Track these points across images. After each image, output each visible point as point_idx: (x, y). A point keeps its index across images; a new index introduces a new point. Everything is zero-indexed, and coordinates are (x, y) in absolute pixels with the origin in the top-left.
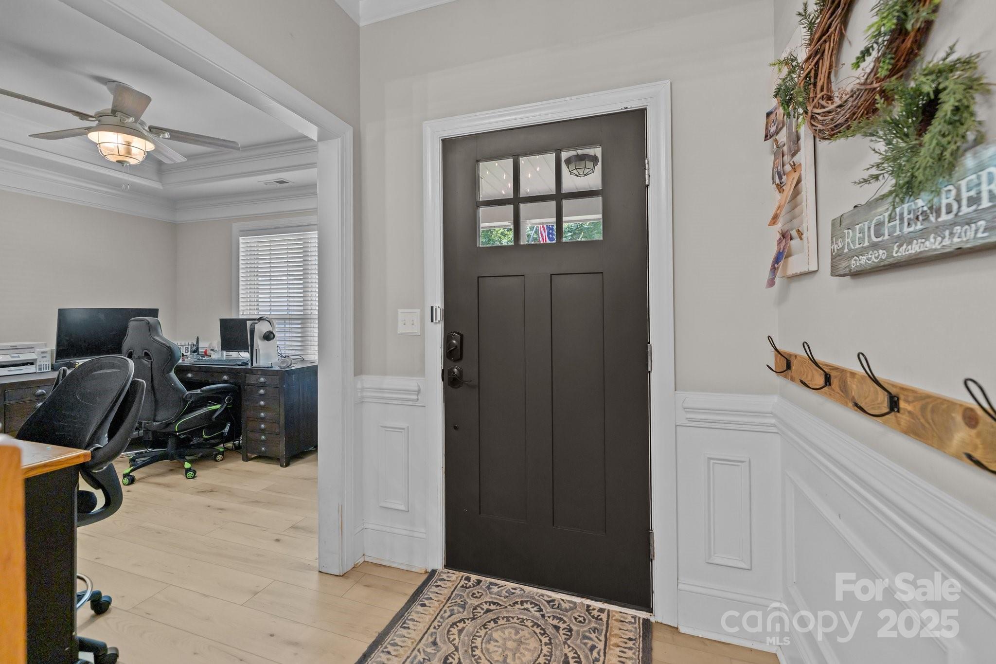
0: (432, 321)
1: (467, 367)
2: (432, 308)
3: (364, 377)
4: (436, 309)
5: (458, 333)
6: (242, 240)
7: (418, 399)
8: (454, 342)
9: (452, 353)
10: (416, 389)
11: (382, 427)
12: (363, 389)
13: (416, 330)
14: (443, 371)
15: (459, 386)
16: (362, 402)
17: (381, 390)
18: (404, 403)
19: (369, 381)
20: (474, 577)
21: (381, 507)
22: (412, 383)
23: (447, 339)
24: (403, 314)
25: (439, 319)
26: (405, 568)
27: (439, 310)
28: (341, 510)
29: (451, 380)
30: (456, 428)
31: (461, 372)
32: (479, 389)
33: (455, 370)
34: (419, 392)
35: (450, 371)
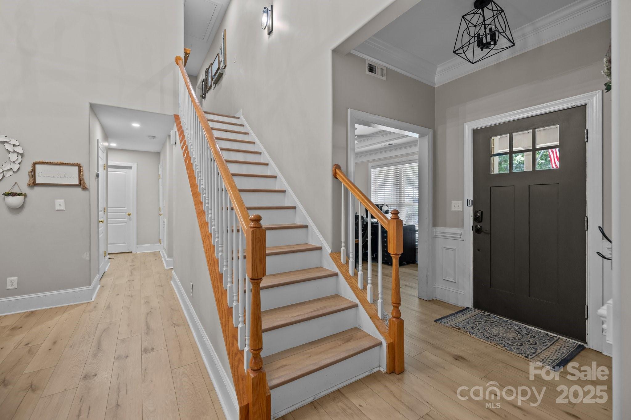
0: (468, 205)
1: (485, 225)
2: (468, 200)
3: (436, 228)
4: (469, 201)
5: (480, 211)
6: (372, 170)
7: (461, 237)
8: (478, 214)
9: (477, 219)
10: (460, 233)
11: (445, 248)
12: (436, 232)
13: (460, 209)
14: (473, 226)
15: (480, 233)
16: (435, 237)
17: (444, 233)
18: (453, 238)
19: (439, 229)
20: (487, 313)
21: (443, 279)
22: (458, 231)
23: (475, 213)
24: (454, 203)
25: (471, 204)
26: (454, 305)
27: (471, 201)
28: (427, 276)
29: (477, 231)
30: (479, 250)
31: (481, 227)
32: (490, 235)
33: (479, 226)
34: (461, 234)
35: (476, 226)
